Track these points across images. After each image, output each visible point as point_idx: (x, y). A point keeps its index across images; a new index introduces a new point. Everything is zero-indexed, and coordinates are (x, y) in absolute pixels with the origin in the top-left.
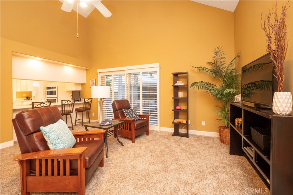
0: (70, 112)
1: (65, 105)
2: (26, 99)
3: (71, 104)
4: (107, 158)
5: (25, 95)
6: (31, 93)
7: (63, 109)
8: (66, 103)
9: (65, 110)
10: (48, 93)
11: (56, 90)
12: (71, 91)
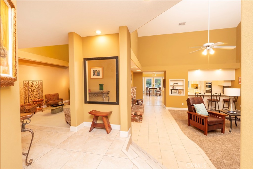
0: (217, 100)
1: (213, 96)
2: (196, 88)
3: (218, 96)
4: (230, 132)
5: (195, 86)
6: (198, 85)
7: (212, 98)
8: (214, 95)
9: (213, 99)
10: (206, 86)
11: (211, 85)
12: (222, 86)
